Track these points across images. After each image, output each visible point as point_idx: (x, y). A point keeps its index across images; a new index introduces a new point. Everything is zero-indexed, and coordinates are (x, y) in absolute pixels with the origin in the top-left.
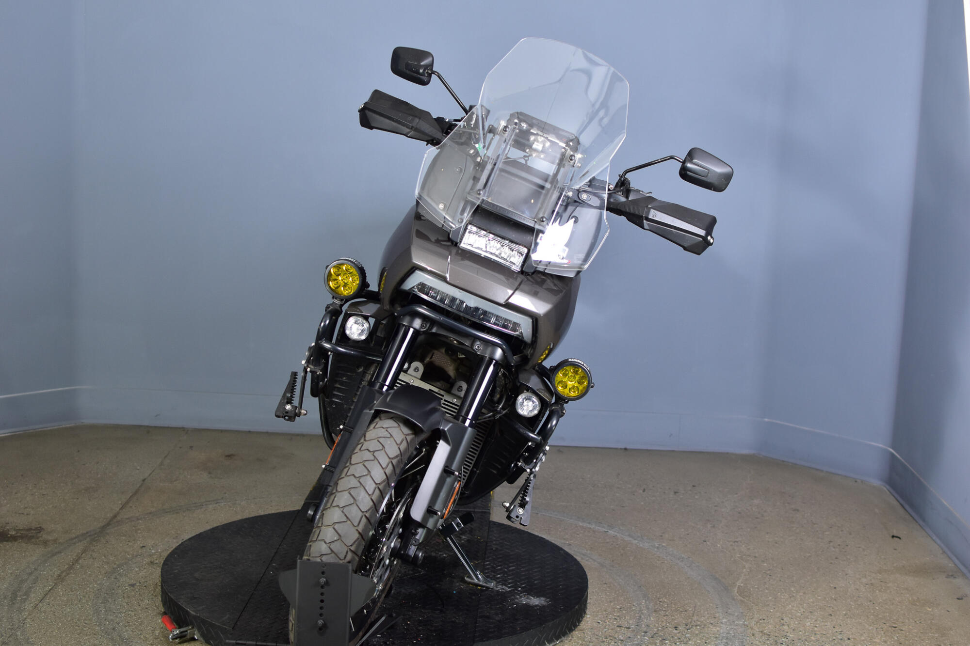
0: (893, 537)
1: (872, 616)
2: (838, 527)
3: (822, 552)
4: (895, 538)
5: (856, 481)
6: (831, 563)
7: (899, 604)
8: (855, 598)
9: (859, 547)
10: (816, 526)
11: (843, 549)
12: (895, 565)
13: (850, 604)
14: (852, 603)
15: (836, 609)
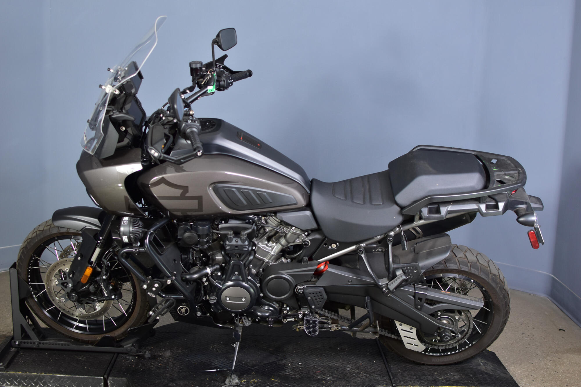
0: (560, 330)
1: (558, 381)
2: (526, 324)
3: (519, 340)
4: (561, 331)
5: (530, 295)
6: (526, 347)
7: (573, 373)
8: (546, 370)
9: (541, 337)
10: (512, 323)
11: (532, 338)
12: (565, 348)
13: (543, 374)
14: (544, 373)
15: (536, 377)
